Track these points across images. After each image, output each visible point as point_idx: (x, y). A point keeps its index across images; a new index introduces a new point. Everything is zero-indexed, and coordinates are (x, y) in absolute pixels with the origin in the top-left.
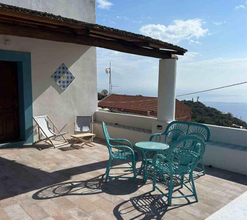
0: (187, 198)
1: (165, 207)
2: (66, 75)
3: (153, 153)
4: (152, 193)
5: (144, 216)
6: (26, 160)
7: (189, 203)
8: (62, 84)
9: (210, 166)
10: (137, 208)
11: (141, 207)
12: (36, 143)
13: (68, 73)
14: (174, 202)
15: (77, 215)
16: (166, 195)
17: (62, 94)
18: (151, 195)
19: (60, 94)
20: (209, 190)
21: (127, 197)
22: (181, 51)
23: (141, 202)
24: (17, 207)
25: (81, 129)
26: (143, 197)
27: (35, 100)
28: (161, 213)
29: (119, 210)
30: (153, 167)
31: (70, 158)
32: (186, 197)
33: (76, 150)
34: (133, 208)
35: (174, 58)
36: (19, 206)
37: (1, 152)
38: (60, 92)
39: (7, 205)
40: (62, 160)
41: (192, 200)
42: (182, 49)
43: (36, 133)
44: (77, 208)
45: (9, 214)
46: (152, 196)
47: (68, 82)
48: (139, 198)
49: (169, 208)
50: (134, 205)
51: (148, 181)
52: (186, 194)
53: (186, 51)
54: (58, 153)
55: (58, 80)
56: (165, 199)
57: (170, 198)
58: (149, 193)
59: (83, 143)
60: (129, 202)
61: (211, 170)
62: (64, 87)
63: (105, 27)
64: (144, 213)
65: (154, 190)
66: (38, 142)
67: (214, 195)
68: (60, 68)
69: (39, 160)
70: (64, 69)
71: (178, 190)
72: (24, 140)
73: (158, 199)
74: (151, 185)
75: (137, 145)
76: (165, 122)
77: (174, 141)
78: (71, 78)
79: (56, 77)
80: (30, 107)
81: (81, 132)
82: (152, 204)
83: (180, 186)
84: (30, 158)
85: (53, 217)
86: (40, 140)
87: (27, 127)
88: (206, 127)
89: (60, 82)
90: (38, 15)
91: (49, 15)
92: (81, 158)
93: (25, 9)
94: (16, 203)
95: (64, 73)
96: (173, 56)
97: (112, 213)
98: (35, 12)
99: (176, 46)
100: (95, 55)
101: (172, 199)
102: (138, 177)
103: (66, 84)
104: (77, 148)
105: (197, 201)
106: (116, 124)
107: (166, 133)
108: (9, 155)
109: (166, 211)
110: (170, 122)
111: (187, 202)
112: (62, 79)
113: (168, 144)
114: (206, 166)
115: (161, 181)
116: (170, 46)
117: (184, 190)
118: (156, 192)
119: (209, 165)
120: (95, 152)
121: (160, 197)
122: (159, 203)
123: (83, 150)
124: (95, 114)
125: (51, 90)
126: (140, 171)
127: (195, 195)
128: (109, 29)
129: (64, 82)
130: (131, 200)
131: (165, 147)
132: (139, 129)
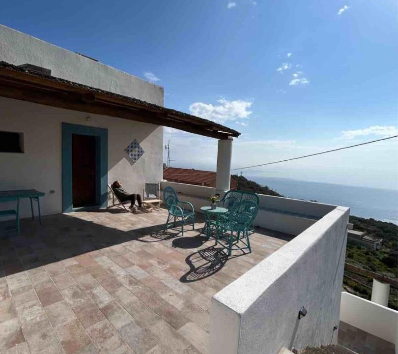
0: (243, 250)
1: (226, 257)
2: (137, 149)
3: (215, 216)
4: (215, 247)
5: (211, 263)
6: (104, 221)
7: (245, 254)
8: (133, 157)
9: (258, 227)
10: (205, 258)
11: (208, 257)
12: (109, 207)
13: (139, 148)
14: (233, 253)
16: (226, 248)
18: (214, 248)
19: (132, 165)
20: (258, 244)
21: (195, 250)
22: (236, 134)
23: (207, 254)
24: (105, 258)
25: (148, 196)
26: (208, 249)
27: (110, 169)
28: (223, 262)
29: (190, 259)
30: (214, 228)
31: (143, 220)
32: (241, 249)
33: (146, 214)
34: (201, 258)
35: (230, 139)
36: (106, 258)
37: (81, 215)
38: (132, 163)
39: (96, 256)
40: (136, 221)
41: (246, 251)
42: (237, 132)
43: (110, 199)
44: (156, 259)
45: (100, 263)
46: (216, 249)
47: (138, 155)
48: (205, 250)
49: (229, 257)
50: (202, 256)
51: (211, 238)
52: (241, 248)
53: (240, 134)
54: (131, 216)
55: (130, 153)
56: (225, 251)
57: (230, 250)
58: (213, 247)
59: (152, 208)
60: (198, 253)
61: (259, 229)
62: (135, 159)
63: (179, 112)
64: (210, 261)
65: (216, 245)
66: (112, 206)
67: (263, 248)
68: (132, 143)
69: (116, 221)
70: (135, 144)
71: (235, 244)
72: (100, 204)
73: (219, 252)
74: (214, 241)
75: (201, 208)
76: (222, 191)
77: (230, 206)
78: (142, 151)
79: (128, 151)
80: (105, 176)
81: (148, 198)
82: (216, 255)
83: (236, 242)
84: (108, 220)
85: (137, 265)
86: (114, 205)
87: (102, 193)
88: (257, 195)
89: (132, 155)
90: (129, 100)
91: (137, 100)
92: (153, 220)
93: (119, 95)
94: (103, 254)
95: (135, 147)
96: (229, 137)
97: (185, 262)
98: (127, 97)
99: (233, 130)
100: (162, 133)
101: (232, 251)
102: (202, 235)
103: (137, 157)
104: (147, 212)
105: (250, 252)
106: (179, 192)
107: (223, 200)
108: (88, 217)
109: (227, 259)
110: (226, 191)
111: (243, 253)
112: (134, 152)
113: (226, 208)
114: (255, 227)
115: (221, 238)
116: (228, 130)
117: (240, 244)
118: (219, 246)
119: (256, 225)
120: (163, 216)
121: (221, 250)
122: (221, 254)
123: (152, 214)
124: (161, 183)
125: (124, 162)
126: (202, 231)
127: (249, 247)
128: (177, 112)
129: (135, 155)
130: (199, 252)
131: (224, 210)
132: (200, 197)
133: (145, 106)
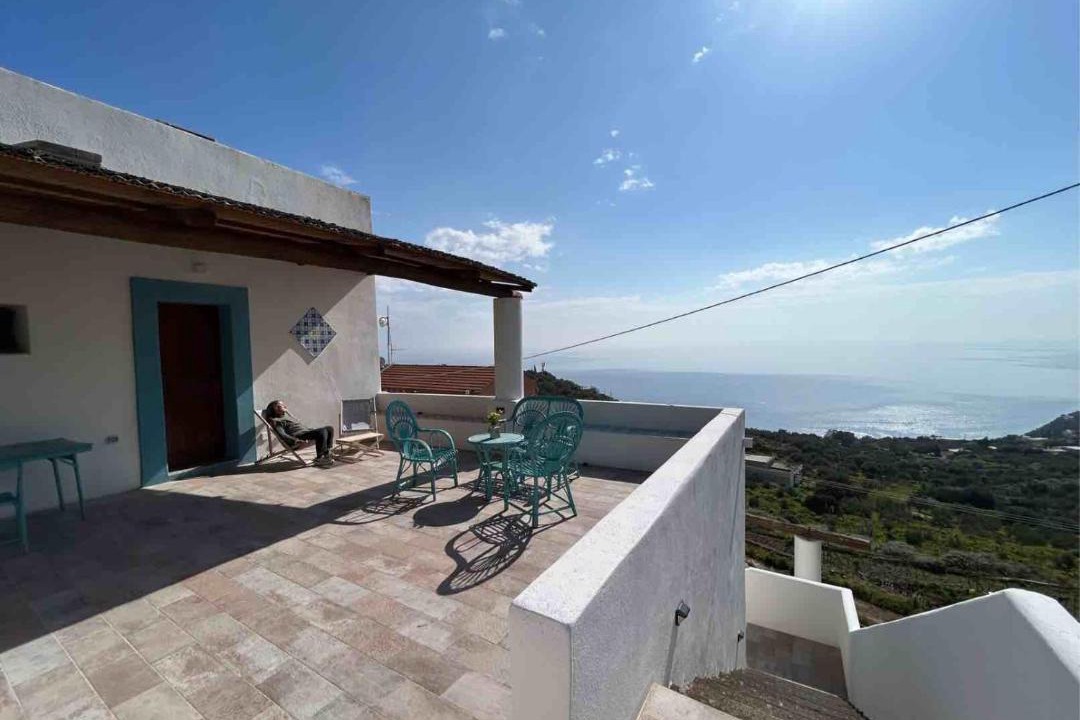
0: (560, 512)
1: (528, 532)
2: (318, 328)
3: (498, 453)
4: (505, 515)
5: (498, 548)
6: (251, 492)
7: (564, 519)
8: (311, 345)
9: (585, 465)
10: (485, 540)
11: (491, 536)
12: (261, 461)
13: (322, 325)
14: (542, 520)
15: (383, 565)
16: (528, 513)
17: (313, 363)
18: (502, 518)
19: (308, 363)
20: (588, 497)
21: (463, 526)
22: (528, 286)
23: (489, 530)
24: (259, 572)
25: (349, 427)
26: (491, 521)
27: (259, 374)
28: (524, 541)
29: (455, 546)
30: (500, 477)
31: (342, 481)
32: (556, 512)
33: (349, 466)
34: (478, 540)
35: (516, 297)
36: (265, 571)
37: (191, 486)
38: (308, 360)
39: (239, 572)
40: (325, 484)
41: (567, 514)
42: (529, 282)
43: (262, 442)
44: (380, 556)
45: (250, 586)
46: (506, 519)
47: (322, 342)
48: (484, 524)
49: (535, 531)
50: (479, 536)
51: (494, 497)
52: (555, 508)
53: (535, 285)
54: (314, 474)
55: (303, 338)
56: (526, 519)
57: (535, 515)
58: (500, 514)
59: (361, 453)
60: (470, 533)
61: (588, 469)
62: (315, 350)
63: (410, 244)
64: (496, 544)
65: (506, 509)
66: (267, 458)
67: (597, 503)
68: (306, 316)
69: (279, 488)
70: (315, 318)
71: (543, 504)
72: (238, 457)
73: (515, 521)
74: (502, 504)
75: (470, 439)
76: (509, 401)
77: (527, 429)
78: (330, 333)
79: (298, 333)
80: (248, 392)
81: (350, 433)
82: (507, 531)
83: (546, 498)
84: (260, 489)
85: (339, 576)
86: (273, 455)
87: (242, 429)
89: (307, 342)
90: (297, 222)
91: (315, 221)
92: (365, 478)
93: (272, 210)
94: (256, 565)
95: (314, 324)
96: (515, 292)
97: (444, 553)
98: (291, 216)
99: (520, 278)
100: (372, 291)
101: (539, 517)
102: (475, 494)
103: (319, 346)
104: (352, 461)
105: (575, 515)
106: (420, 413)
107: (513, 418)
108: (210, 488)
109: (530, 536)
110: (517, 401)
111: (561, 519)
112: (311, 336)
113: (522, 433)
114: (579, 465)
115: (515, 495)
116: (511, 277)
117: (554, 502)
118: (512, 511)
119: (581, 462)
120: (387, 466)
121: (517, 518)
122: (518, 526)
123: (362, 463)
124: (377, 397)
125: (290, 357)
126: (475, 485)
127: (571, 505)
128: (404, 245)
129: (315, 342)
130: (472, 529)
131: (517, 438)
132: (463, 418)
133: (333, 233)
